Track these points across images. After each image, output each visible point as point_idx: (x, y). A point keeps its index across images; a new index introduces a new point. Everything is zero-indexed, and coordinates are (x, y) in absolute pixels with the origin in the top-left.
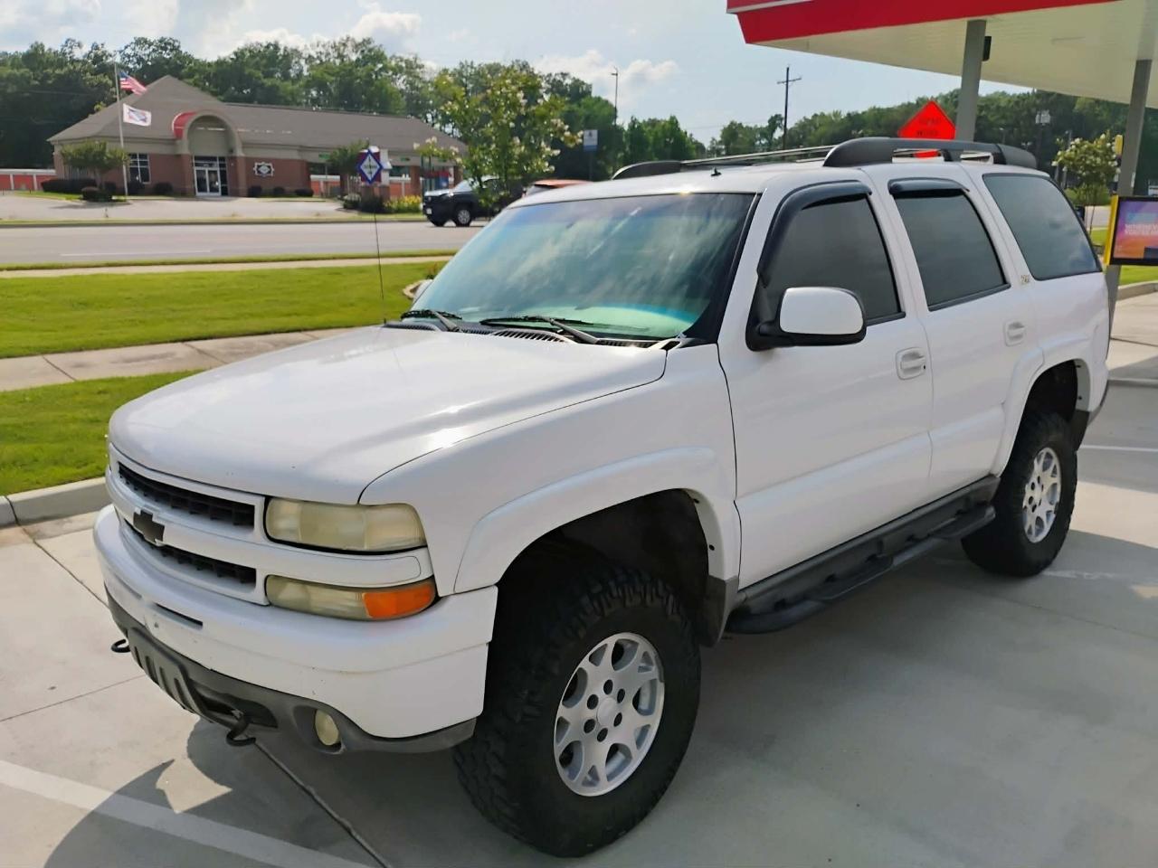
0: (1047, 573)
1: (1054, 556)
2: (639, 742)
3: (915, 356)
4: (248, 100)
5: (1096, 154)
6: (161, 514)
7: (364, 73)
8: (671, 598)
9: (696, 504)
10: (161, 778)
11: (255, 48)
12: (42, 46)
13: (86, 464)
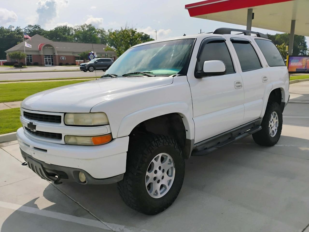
0: (276, 145)
1: (278, 141)
2: (169, 185)
3: (239, 83)
4: (59, 41)
5: (281, 49)
6: (35, 122)
7: (90, 33)
8: (176, 144)
9: (182, 118)
10: (36, 201)
11: (60, 27)
12: (3, 27)
13: (15, 128)
